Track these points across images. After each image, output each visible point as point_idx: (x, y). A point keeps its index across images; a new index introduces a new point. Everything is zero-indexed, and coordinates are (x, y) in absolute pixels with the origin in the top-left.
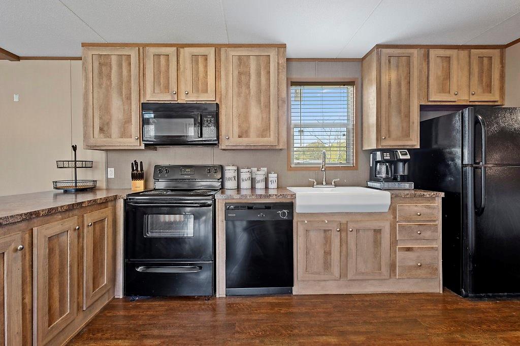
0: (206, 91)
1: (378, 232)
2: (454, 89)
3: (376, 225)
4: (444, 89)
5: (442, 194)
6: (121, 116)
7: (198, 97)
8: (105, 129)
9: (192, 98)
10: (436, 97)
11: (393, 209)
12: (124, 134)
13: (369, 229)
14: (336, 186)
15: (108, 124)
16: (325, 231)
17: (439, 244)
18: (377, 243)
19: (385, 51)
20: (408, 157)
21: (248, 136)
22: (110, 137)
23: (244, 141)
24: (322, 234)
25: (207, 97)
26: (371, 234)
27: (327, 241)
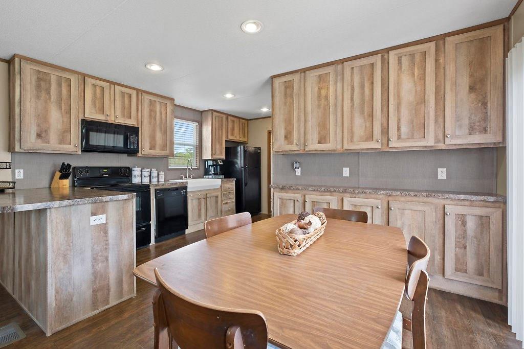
0: (130, 117)
1: (217, 197)
2: (235, 135)
3: (215, 194)
4: (233, 134)
5: (235, 179)
6: (60, 126)
7: (125, 120)
8: (43, 135)
9: (121, 121)
10: (231, 138)
11: (221, 186)
12: (62, 141)
13: (213, 196)
14: (193, 178)
15: (46, 131)
16: (199, 199)
17: (234, 200)
18: (217, 202)
19: (214, 113)
20: (222, 163)
21: (155, 149)
22: (48, 142)
23: (153, 152)
24: (197, 201)
25: (131, 122)
26: (215, 198)
27: (200, 204)
